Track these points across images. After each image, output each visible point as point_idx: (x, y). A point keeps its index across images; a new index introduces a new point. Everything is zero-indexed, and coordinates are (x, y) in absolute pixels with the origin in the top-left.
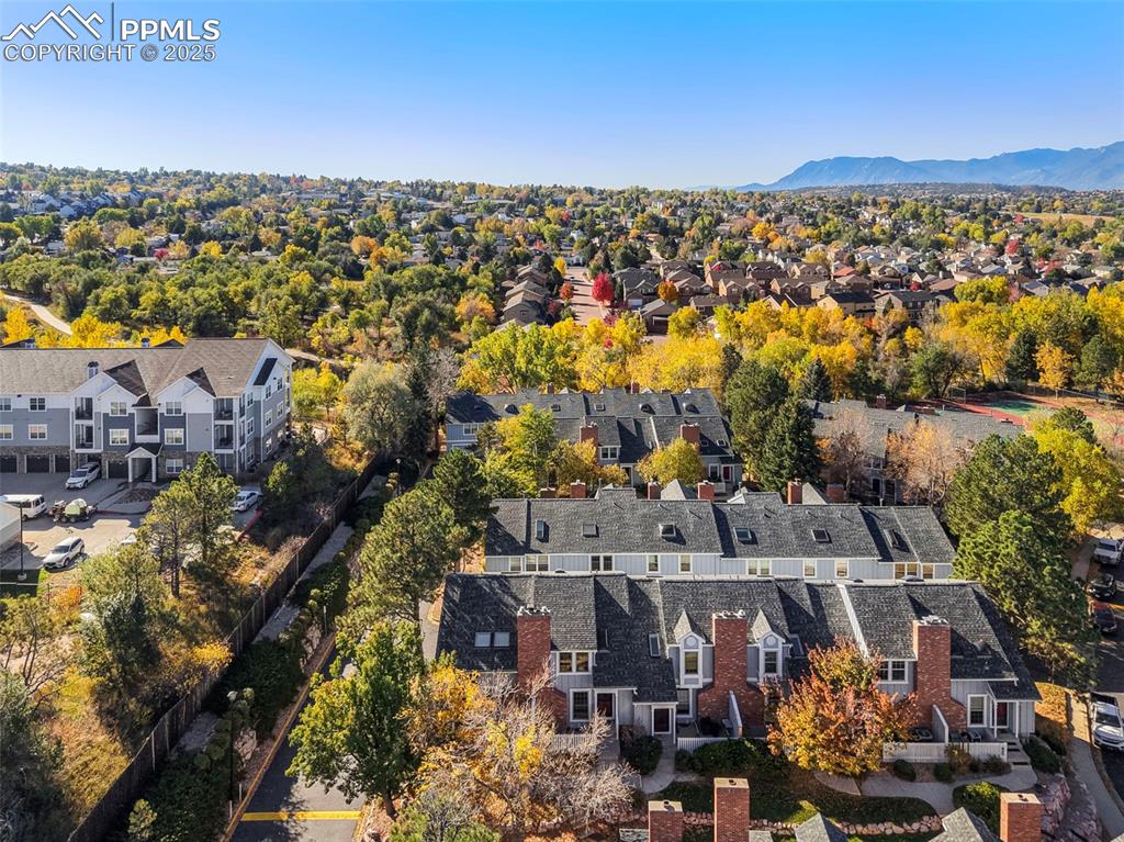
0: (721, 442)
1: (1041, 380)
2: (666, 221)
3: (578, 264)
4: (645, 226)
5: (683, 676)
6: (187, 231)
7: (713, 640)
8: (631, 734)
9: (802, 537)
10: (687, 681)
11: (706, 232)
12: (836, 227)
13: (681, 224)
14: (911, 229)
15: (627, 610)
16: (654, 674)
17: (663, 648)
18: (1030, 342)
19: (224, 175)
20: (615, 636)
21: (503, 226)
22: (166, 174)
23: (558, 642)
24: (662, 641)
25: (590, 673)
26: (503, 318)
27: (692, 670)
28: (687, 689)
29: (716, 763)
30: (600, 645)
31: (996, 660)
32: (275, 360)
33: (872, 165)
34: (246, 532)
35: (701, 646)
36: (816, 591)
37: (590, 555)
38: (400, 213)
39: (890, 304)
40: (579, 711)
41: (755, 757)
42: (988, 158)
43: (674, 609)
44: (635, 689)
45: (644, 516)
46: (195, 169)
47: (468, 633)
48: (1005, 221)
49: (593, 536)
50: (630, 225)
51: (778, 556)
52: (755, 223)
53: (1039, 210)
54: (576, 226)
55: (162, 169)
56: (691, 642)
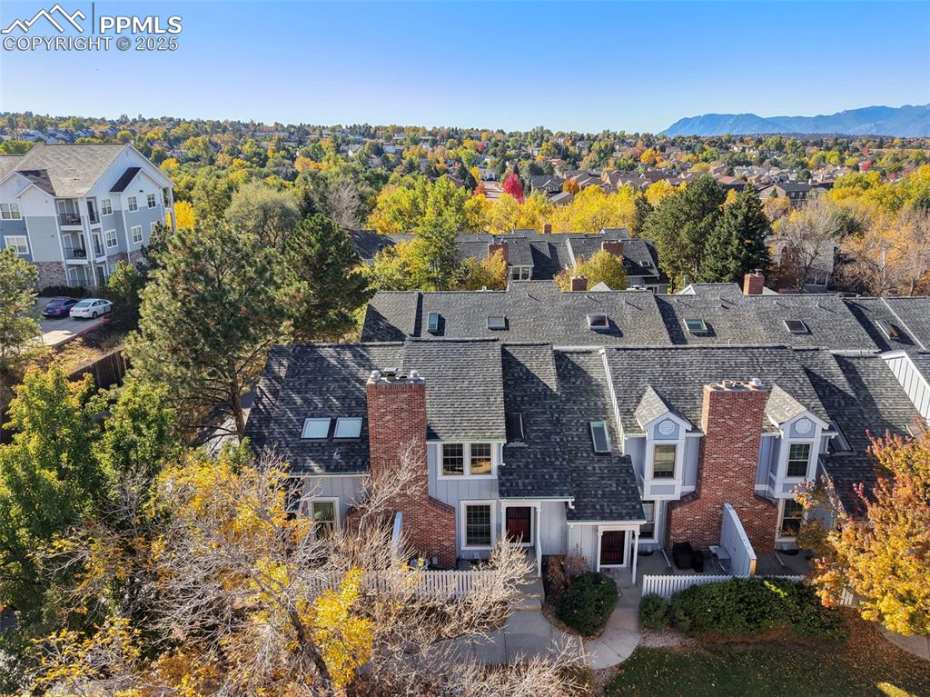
0: (645, 263)
2: (567, 149)
3: (491, 179)
4: (549, 154)
5: (649, 481)
6: (153, 155)
7: (704, 425)
8: (562, 569)
9: (773, 328)
10: (655, 490)
11: (602, 155)
12: (712, 154)
13: (580, 153)
14: (775, 157)
15: (554, 388)
16: (603, 478)
17: (615, 441)
19: (192, 121)
20: (535, 423)
22: (144, 120)
23: (438, 428)
24: (612, 432)
25: (494, 476)
27: (664, 473)
28: (653, 502)
29: (717, 618)
30: (511, 433)
32: (139, 168)
33: (735, 120)
34: (80, 335)
35: (683, 434)
36: (850, 364)
38: (339, 146)
39: (775, 194)
40: (475, 534)
41: (786, 608)
43: (633, 385)
44: (570, 500)
45: (567, 307)
46: (168, 116)
47: (294, 419)
48: (854, 152)
50: (536, 153)
52: (643, 151)
54: (490, 153)
55: (140, 116)
56: (666, 429)
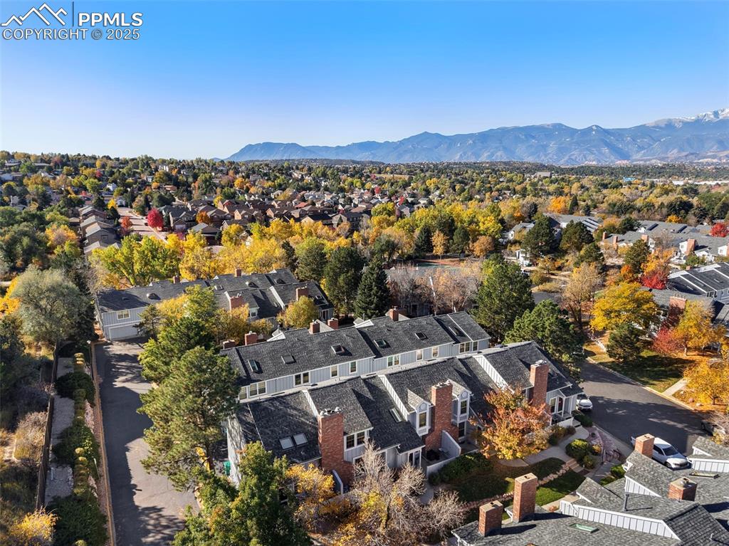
1: (434, 251)
2: (176, 177)
3: (123, 206)
5: (418, 429)
7: (434, 402)
9: (412, 338)
10: (421, 432)
11: (207, 183)
13: (187, 179)
14: (323, 182)
15: (371, 398)
16: (403, 433)
17: (402, 416)
18: (427, 232)
21: (49, 181)
23: (345, 429)
24: (398, 412)
25: (365, 444)
26: (87, 241)
27: (423, 424)
31: (560, 377)
33: (285, 147)
35: (428, 408)
36: (464, 362)
37: (294, 375)
39: (341, 220)
42: (345, 145)
43: (402, 390)
45: (319, 343)
48: (367, 178)
49: (292, 363)
50: (150, 180)
51: (404, 351)
52: (235, 178)
53: (380, 173)
54: (109, 181)
56: (423, 407)
